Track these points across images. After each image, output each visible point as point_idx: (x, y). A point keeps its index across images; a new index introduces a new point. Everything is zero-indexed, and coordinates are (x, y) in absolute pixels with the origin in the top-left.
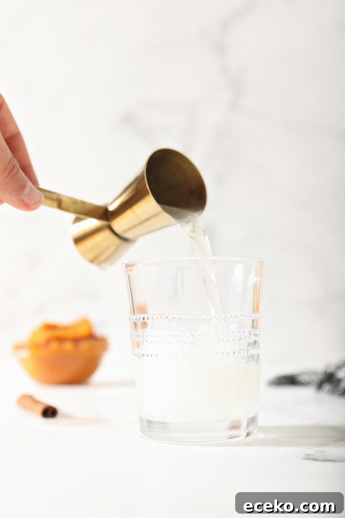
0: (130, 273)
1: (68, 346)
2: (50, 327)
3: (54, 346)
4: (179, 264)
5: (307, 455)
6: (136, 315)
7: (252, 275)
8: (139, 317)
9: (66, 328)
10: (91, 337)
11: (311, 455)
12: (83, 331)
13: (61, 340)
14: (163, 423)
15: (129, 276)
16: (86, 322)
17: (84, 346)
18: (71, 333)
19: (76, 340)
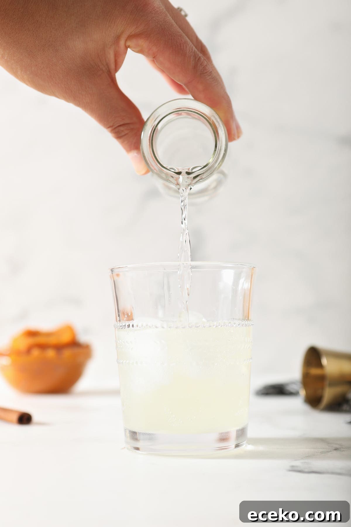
0: (116, 278)
1: (51, 353)
2: (32, 334)
3: (36, 353)
4: (165, 269)
5: (293, 466)
6: (121, 322)
7: (242, 281)
8: (124, 324)
9: (48, 335)
10: (74, 344)
11: (297, 466)
12: (66, 338)
13: (43, 347)
14: (149, 434)
15: (114, 281)
16: (70, 329)
17: (67, 353)
18: (53, 340)
19: (59, 348)
